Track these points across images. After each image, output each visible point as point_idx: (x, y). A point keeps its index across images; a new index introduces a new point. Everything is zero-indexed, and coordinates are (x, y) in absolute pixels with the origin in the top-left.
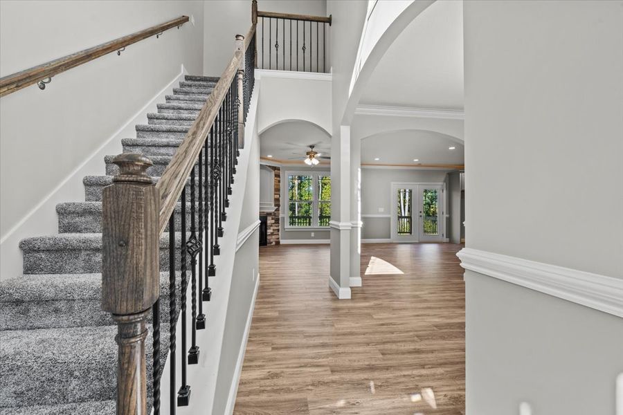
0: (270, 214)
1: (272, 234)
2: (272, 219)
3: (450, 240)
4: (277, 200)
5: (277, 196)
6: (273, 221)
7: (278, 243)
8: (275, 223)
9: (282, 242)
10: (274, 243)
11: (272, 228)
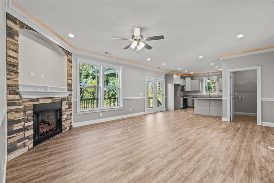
0: (64, 99)
1: (66, 119)
2: (66, 104)
3: (166, 109)
4: (70, 85)
5: (70, 81)
6: (67, 106)
7: (71, 127)
8: (69, 108)
9: (75, 125)
10: (68, 128)
11: (66, 113)
